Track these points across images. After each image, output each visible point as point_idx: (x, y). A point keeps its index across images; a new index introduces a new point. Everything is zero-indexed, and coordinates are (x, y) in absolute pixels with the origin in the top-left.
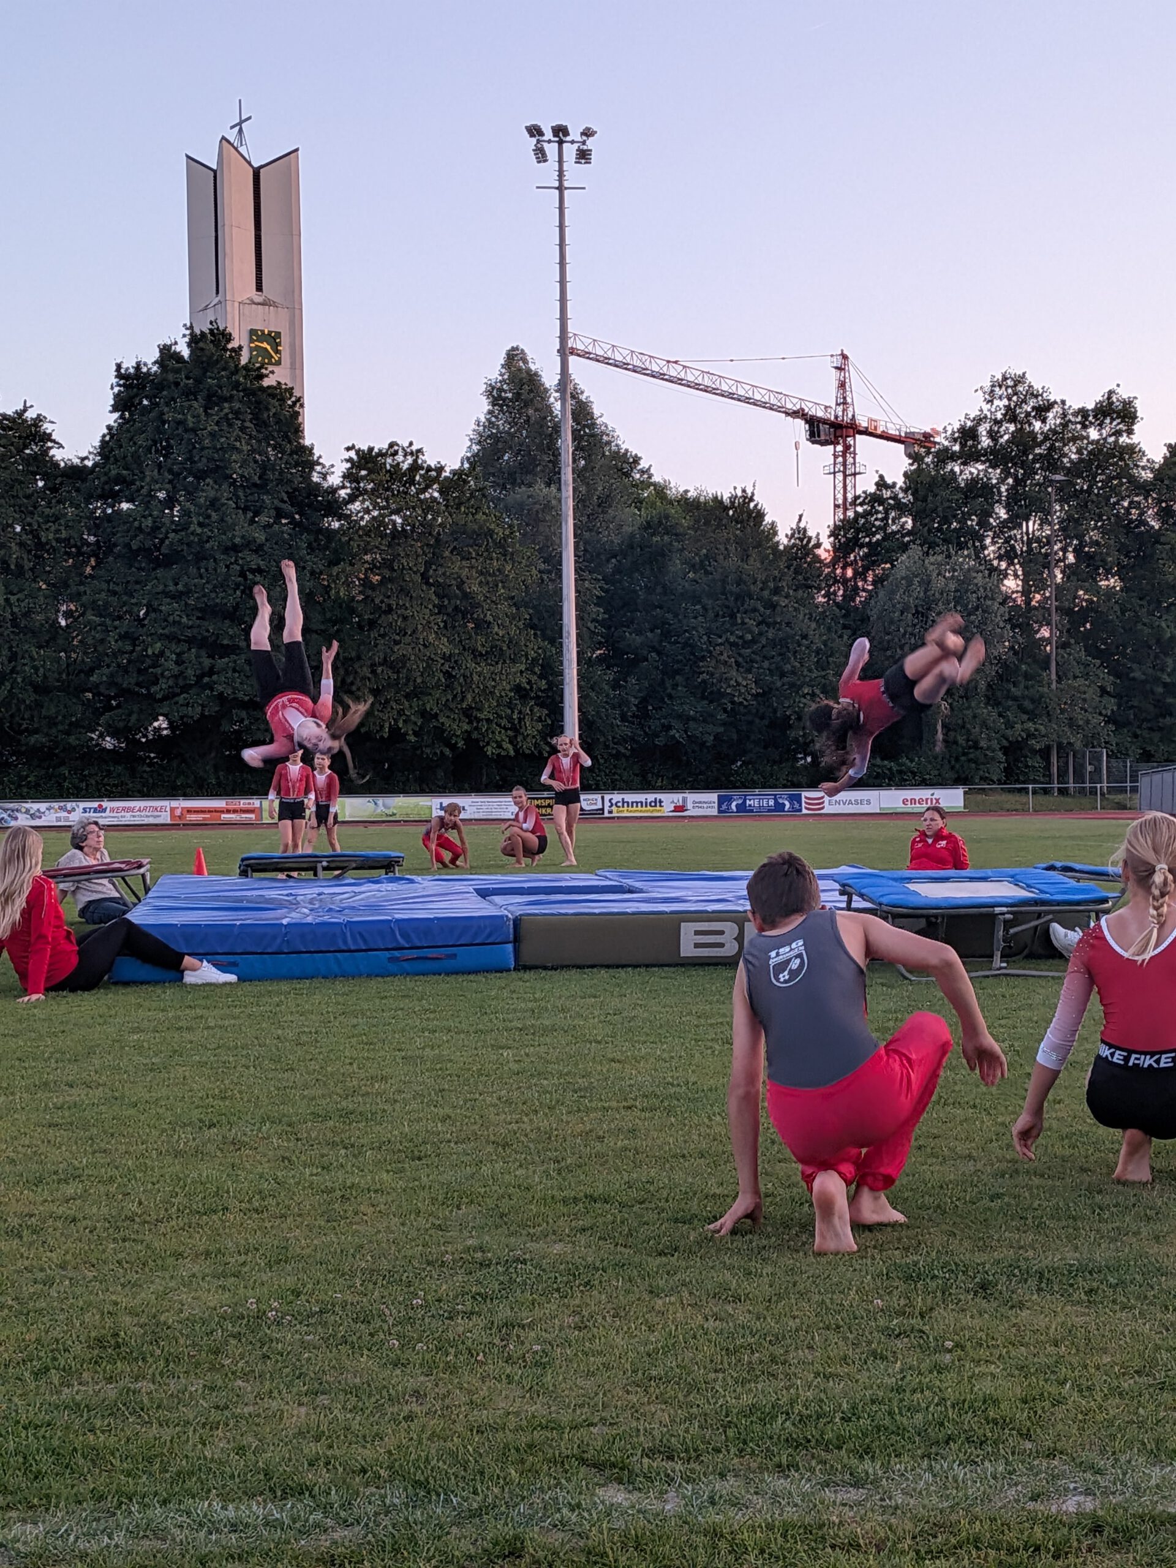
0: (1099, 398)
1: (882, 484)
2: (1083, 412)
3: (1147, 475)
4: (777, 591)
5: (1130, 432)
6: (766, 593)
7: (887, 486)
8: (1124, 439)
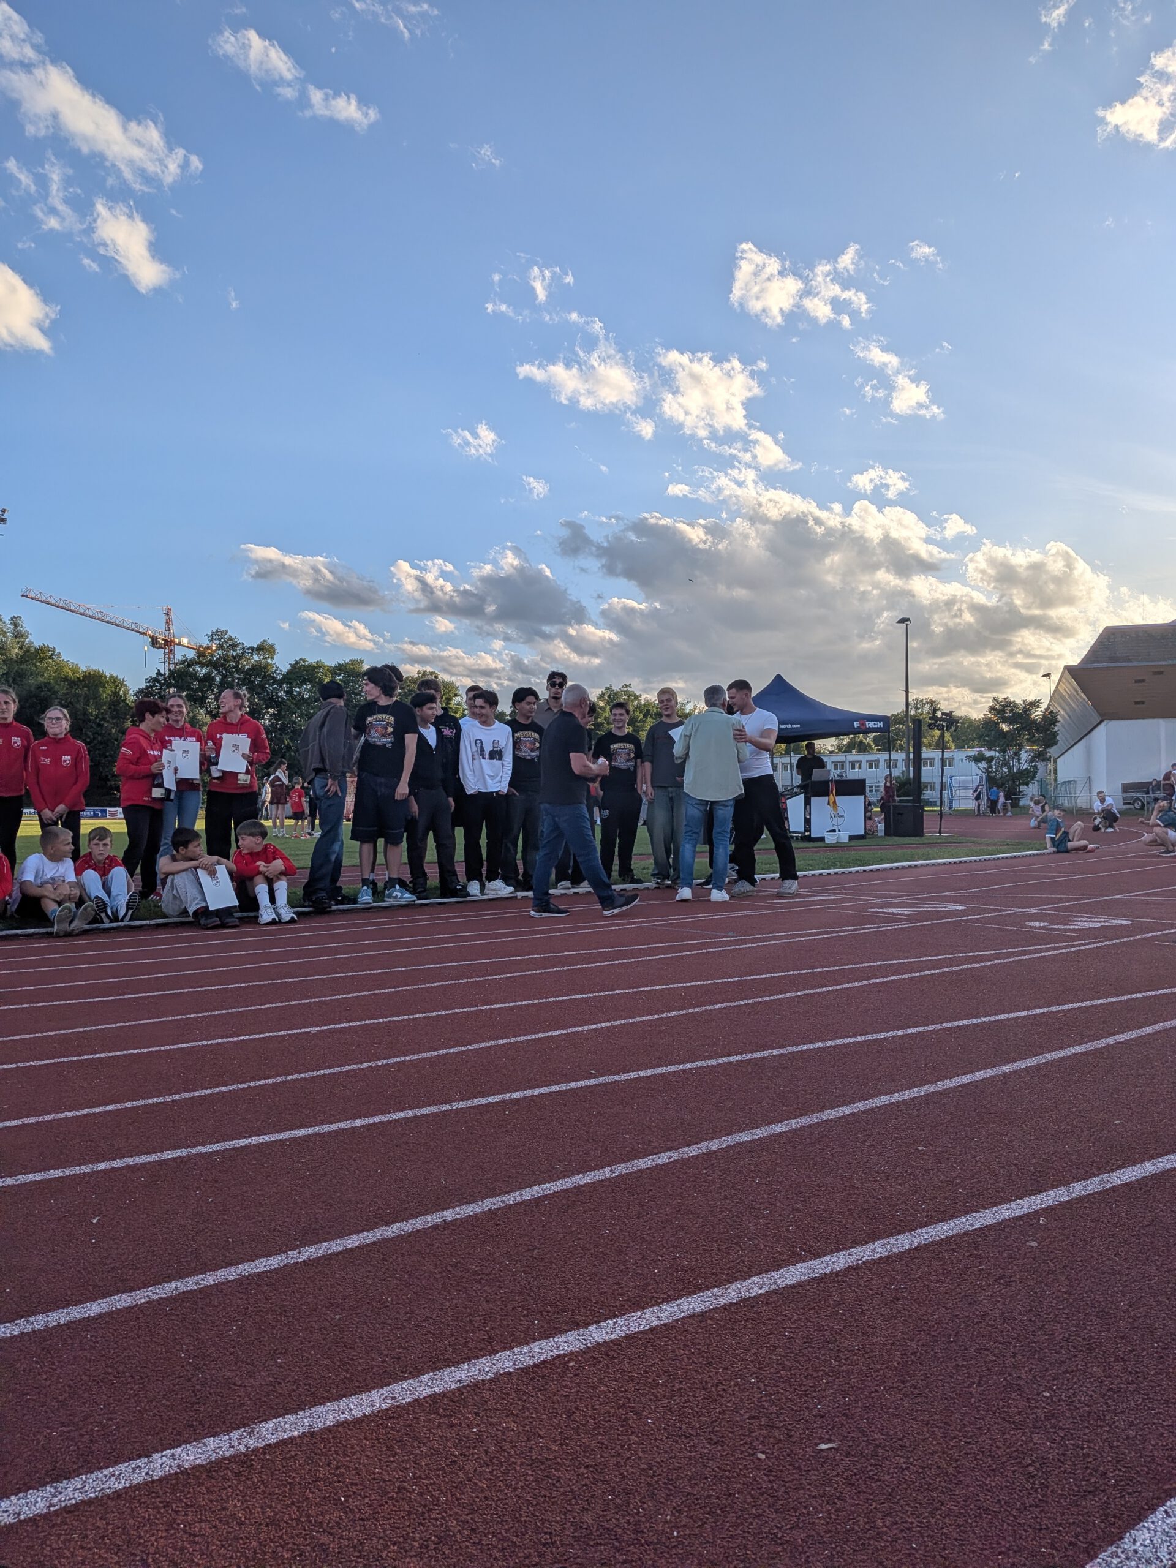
0: (259, 643)
1: (159, 673)
2: (252, 649)
3: (280, 677)
4: (103, 719)
5: (272, 658)
6: (98, 720)
7: (161, 675)
8: (269, 661)
